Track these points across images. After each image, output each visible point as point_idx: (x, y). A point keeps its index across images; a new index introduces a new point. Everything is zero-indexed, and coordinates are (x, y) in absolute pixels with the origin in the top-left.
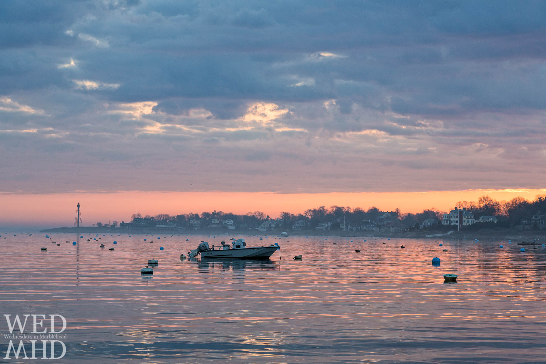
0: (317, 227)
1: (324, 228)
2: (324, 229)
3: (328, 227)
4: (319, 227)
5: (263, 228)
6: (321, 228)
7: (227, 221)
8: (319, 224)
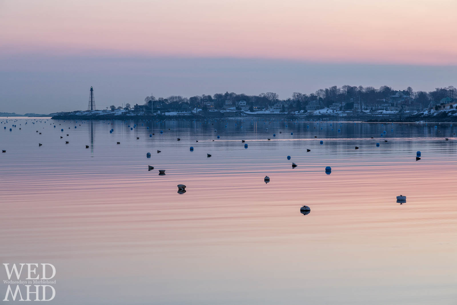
0: (331, 107)
1: (338, 108)
3: (342, 107)
5: (276, 108)
6: (335, 108)
7: (240, 102)
8: (333, 104)
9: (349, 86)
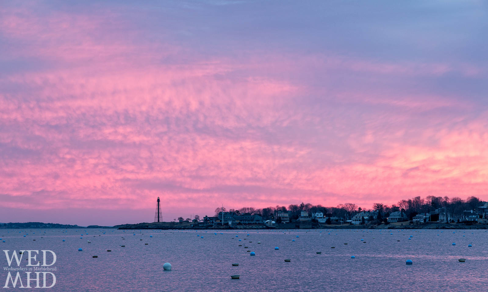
0: (414, 218)
1: (422, 219)
2: (422, 221)
3: (426, 218)
4: (416, 218)
5: (355, 220)
6: (418, 220)
7: (317, 214)
8: (417, 215)
9: (433, 197)
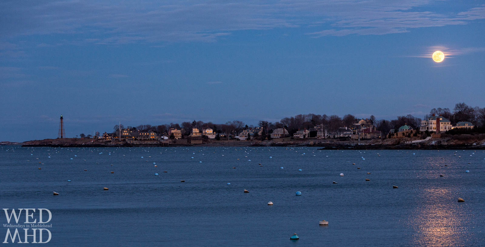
2: (302, 137)
3: (305, 135)
4: (297, 134)
5: (242, 136)
6: (299, 136)
7: (207, 130)
9: (314, 115)
